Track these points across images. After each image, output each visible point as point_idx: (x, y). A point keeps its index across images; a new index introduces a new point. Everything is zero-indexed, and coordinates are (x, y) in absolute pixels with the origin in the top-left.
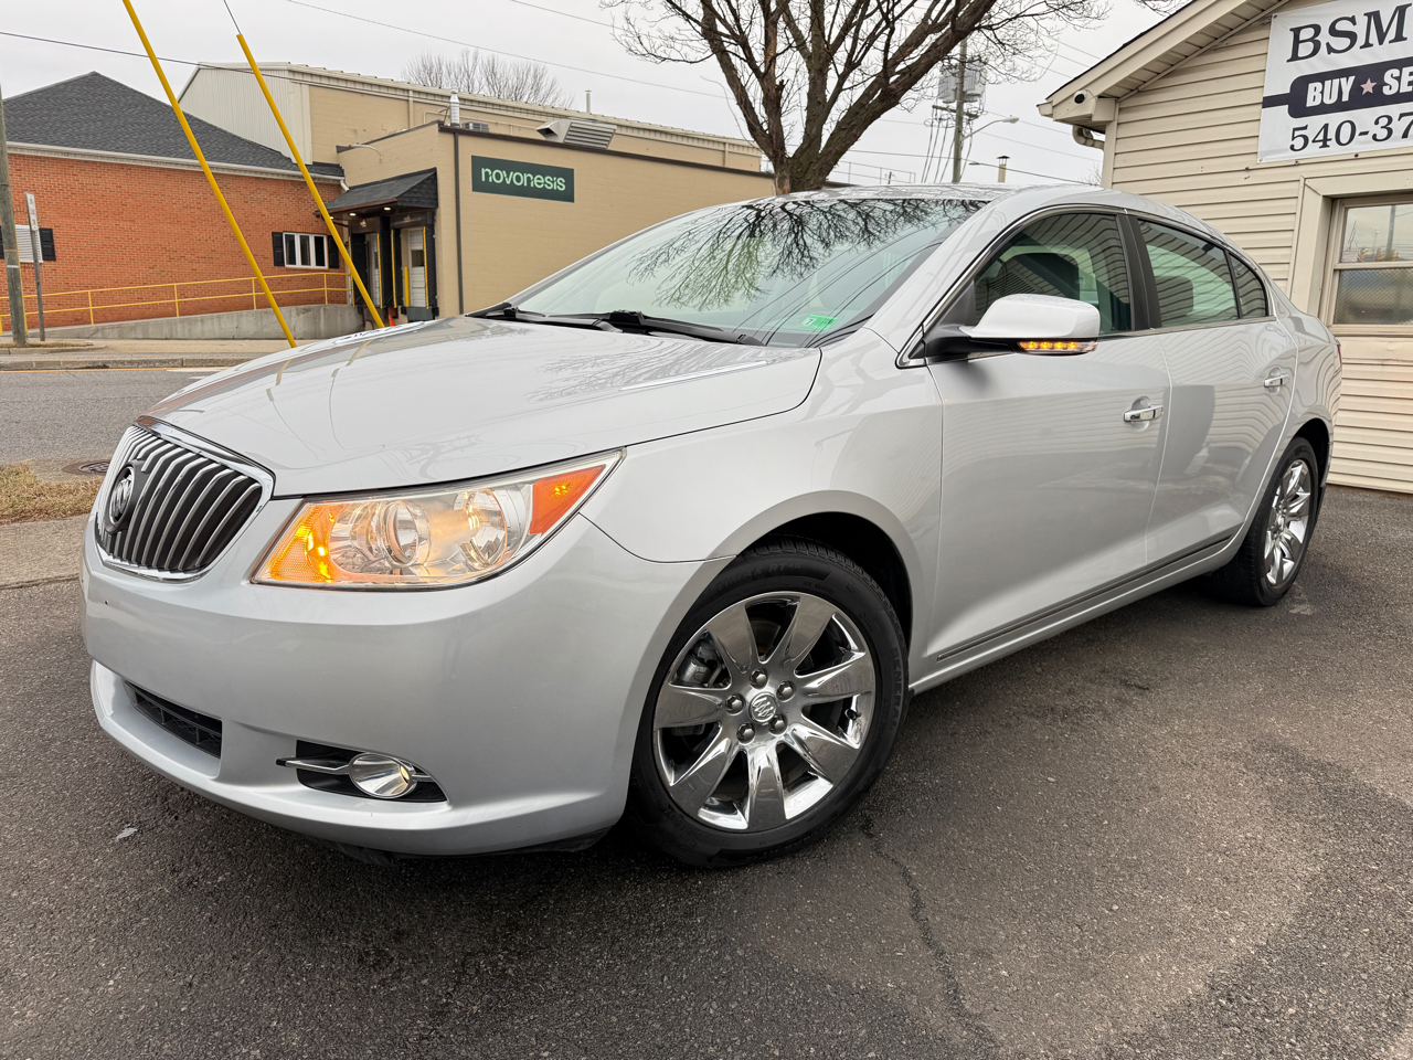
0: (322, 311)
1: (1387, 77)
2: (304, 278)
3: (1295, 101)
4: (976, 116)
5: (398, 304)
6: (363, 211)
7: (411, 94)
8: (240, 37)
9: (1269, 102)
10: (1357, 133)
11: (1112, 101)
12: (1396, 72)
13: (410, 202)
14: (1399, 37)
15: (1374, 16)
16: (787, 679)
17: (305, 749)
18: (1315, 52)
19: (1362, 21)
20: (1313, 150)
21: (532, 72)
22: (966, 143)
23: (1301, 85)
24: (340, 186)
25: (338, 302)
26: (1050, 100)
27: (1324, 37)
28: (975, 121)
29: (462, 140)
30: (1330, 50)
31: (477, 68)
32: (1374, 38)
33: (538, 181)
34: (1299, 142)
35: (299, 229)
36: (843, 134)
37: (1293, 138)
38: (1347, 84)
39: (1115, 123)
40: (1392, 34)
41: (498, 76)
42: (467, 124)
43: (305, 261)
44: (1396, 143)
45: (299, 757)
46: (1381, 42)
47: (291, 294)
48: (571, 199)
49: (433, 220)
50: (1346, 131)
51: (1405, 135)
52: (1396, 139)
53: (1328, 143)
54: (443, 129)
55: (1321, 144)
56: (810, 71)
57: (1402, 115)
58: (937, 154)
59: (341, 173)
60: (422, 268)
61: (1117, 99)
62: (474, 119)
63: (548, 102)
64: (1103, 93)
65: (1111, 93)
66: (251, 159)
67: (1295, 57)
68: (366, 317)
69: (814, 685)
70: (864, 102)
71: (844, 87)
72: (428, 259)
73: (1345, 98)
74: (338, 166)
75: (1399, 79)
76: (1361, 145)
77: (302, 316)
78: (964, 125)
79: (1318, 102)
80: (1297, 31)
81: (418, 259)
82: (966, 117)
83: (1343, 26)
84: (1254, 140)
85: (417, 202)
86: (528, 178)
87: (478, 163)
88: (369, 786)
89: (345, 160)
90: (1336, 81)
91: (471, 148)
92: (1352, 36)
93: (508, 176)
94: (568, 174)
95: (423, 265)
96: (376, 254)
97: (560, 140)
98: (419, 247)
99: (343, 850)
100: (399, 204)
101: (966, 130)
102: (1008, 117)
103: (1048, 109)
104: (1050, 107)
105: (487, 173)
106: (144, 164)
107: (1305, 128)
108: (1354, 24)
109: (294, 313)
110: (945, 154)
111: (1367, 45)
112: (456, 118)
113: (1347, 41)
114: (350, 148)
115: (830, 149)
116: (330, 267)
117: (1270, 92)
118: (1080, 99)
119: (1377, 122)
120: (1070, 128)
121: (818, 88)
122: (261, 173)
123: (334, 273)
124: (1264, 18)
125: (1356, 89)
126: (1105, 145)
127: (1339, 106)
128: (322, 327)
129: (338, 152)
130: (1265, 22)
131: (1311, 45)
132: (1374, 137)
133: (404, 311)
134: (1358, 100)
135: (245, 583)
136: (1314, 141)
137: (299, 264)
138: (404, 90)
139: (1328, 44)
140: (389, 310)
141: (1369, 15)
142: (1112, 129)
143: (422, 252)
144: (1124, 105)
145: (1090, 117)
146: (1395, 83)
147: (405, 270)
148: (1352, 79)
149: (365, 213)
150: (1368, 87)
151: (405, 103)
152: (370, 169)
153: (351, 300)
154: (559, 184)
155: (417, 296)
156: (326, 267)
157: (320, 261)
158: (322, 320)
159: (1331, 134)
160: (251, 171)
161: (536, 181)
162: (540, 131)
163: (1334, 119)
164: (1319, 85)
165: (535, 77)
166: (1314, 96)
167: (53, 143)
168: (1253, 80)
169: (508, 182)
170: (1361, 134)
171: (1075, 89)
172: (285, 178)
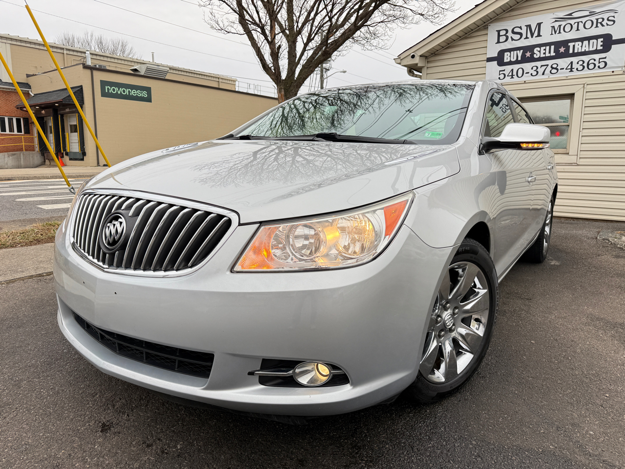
0: (22, 155)
1: (535, 51)
2: (11, 139)
3: (499, 59)
4: (329, 70)
5: (64, 151)
6: (43, 106)
7: (65, 50)
8: (27, 7)
9: (489, 60)
10: (525, 73)
11: (424, 58)
12: (539, 49)
13: (69, 101)
14: (539, 35)
15: (529, 27)
16: (456, 305)
17: (267, 364)
18: (507, 40)
19: (524, 28)
20: (508, 79)
21: (121, 44)
22: (325, 81)
23: (502, 53)
24: (29, 93)
25: (30, 150)
26: (399, 57)
27: (510, 34)
28: (328, 72)
29: (95, 73)
30: (512, 39)
31: (93, 40)
32: (529, 35)
33: (134, 93)
34: (502, 76)
35: (7, 114)
36: (306, 70)
37: (500, 75)
38: (520, 53)
39: (426, 68)
40: (536, 34)
41: (104, 45)
42: (96, 66)
43: (11, 130)
44: (540, 77)
45: (262, 369)
46: (532, 37)
47: (4, 147)
48: (150, 101)
50: (520, 72)
51: (543, 74)
52: (540, 75)
53: (514, 77)
54: (86, 67)
55: (511, 77)
56: (288, 42)
57: (542, 66)
58: (313, 85)
59: (30, 87)
60: (77, 133)
61: (426, 57)
62: (98, 63)
63: (130, 56)
64: (422, 55)
65: (424, 55)
67: (498, 42)
68: (46, 158)
69: (468, 307)
70: (314, 56)
71: (307, 49)
72: (79, 128)
73: (519, 59)
74: (27, 84)
75: (540, 51)
76: (526, 78)
77: (11, 157)
78: (324, 73)
79: (509, 60)
80: (499, 32)
81: (74, 129)
82: (324, 70)
83: (516, 30)
84: (484, 75)
86: (129, 91)
87: (103, 83)
88: (304, 380)
89: (31, 81)
90: (515, 52)
91: (99, 76)
92: (521, 34)
93: (119, 90)
94: (148, 90)
95: (77, 132)
96: (51, 127)
97: (142, 73)
98: (75, 124)
99: (276, 419)
100: (63, 102)
101: (325, 76)
102: (342, 70)
103: (399, 61)
104: (399, 60)
105: (108, 88)
107: (504, 70)
108: (521, 29)
109: (6, 156)
110: (317, 85)
111: (527, 38)
112: (89, 63)
113: (519, 36)
114: (33, 75)
115: (301, 76)
116: (25, 133)
117: (489, 56)
118: (413, 57)
119: (532, 69)
120: (406, 68)
121: (293, 49)
123: (27, 136)
124: (485, 26)
125: (523, 55)
126: (422, 77)
127: (517, 62)
128: (22, 162)
129: (27, 77)
130: (486, 27)
131: (505, 37)
132: (531, 74)
133: (67, 154)
134: (524, 60)
135: (228, 273)
136: (508, 76)
137: (8, 132)
138: (61, 48)
139: (511, 37)
140: (59, 154)
141: (527, 26)
142: (424, 71)
143: (76, 126)
144: (429, 60)
145: (417, 64)
146: (538, 53)
147: (67, 134)
148: (522, 51)
149: (44, 107)
150: (528, 54)
151: (62, 55)
152: (43, 86)
153: (37, 149)
154: (144, 94)
155: (74, 146)
156: (23, 133)
157: (19, 130)
158: (22, 160)
159: (515, 73)
161: (133, 92)
162: (131, 70)
163: (516, 67)
164: (509, 53)
165: (122, 46)
166: (507, 58)
168: (482, 51)
169: (119, 93)
170: (526, 73)
171: (411, 52)
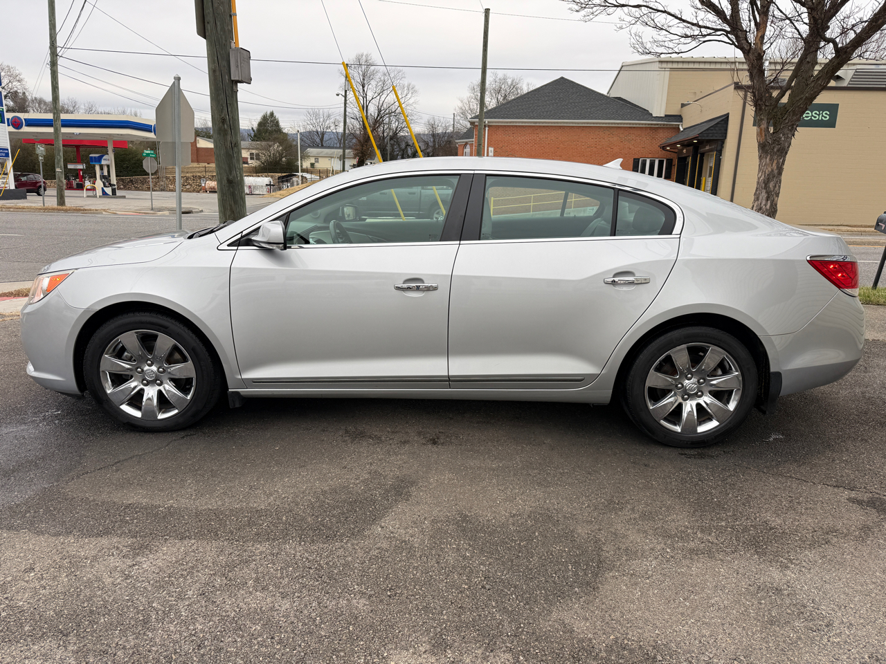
7: (737, 64)
13: (707, 136)
16: (161, 366)
24: (679, 128)
35: (650, 156)
48: (833, 125)
49: (722, 147)
54: (737, 87)
59: (681, 120)
60: (711, 178)
66: (629, 116)
72: (714, 172)
74: (680, 116)
85: (712, 136)
89: (684, 112)
94: (834, 108)
95: (712, 176)
97: (845, 84)
98: (712, 165)
100: (701, 138)
106: (571, 125)
114: (688, 104)
122: (633, 124)
129: (682, 107)
138: (732, 63)
143: (712, 167)
147: (703, 179)
149: (685, 144)
152: (695, 117)
154: (824, 116)
160: (627, 124)
167: (530, 118)
172: (647, 126)
